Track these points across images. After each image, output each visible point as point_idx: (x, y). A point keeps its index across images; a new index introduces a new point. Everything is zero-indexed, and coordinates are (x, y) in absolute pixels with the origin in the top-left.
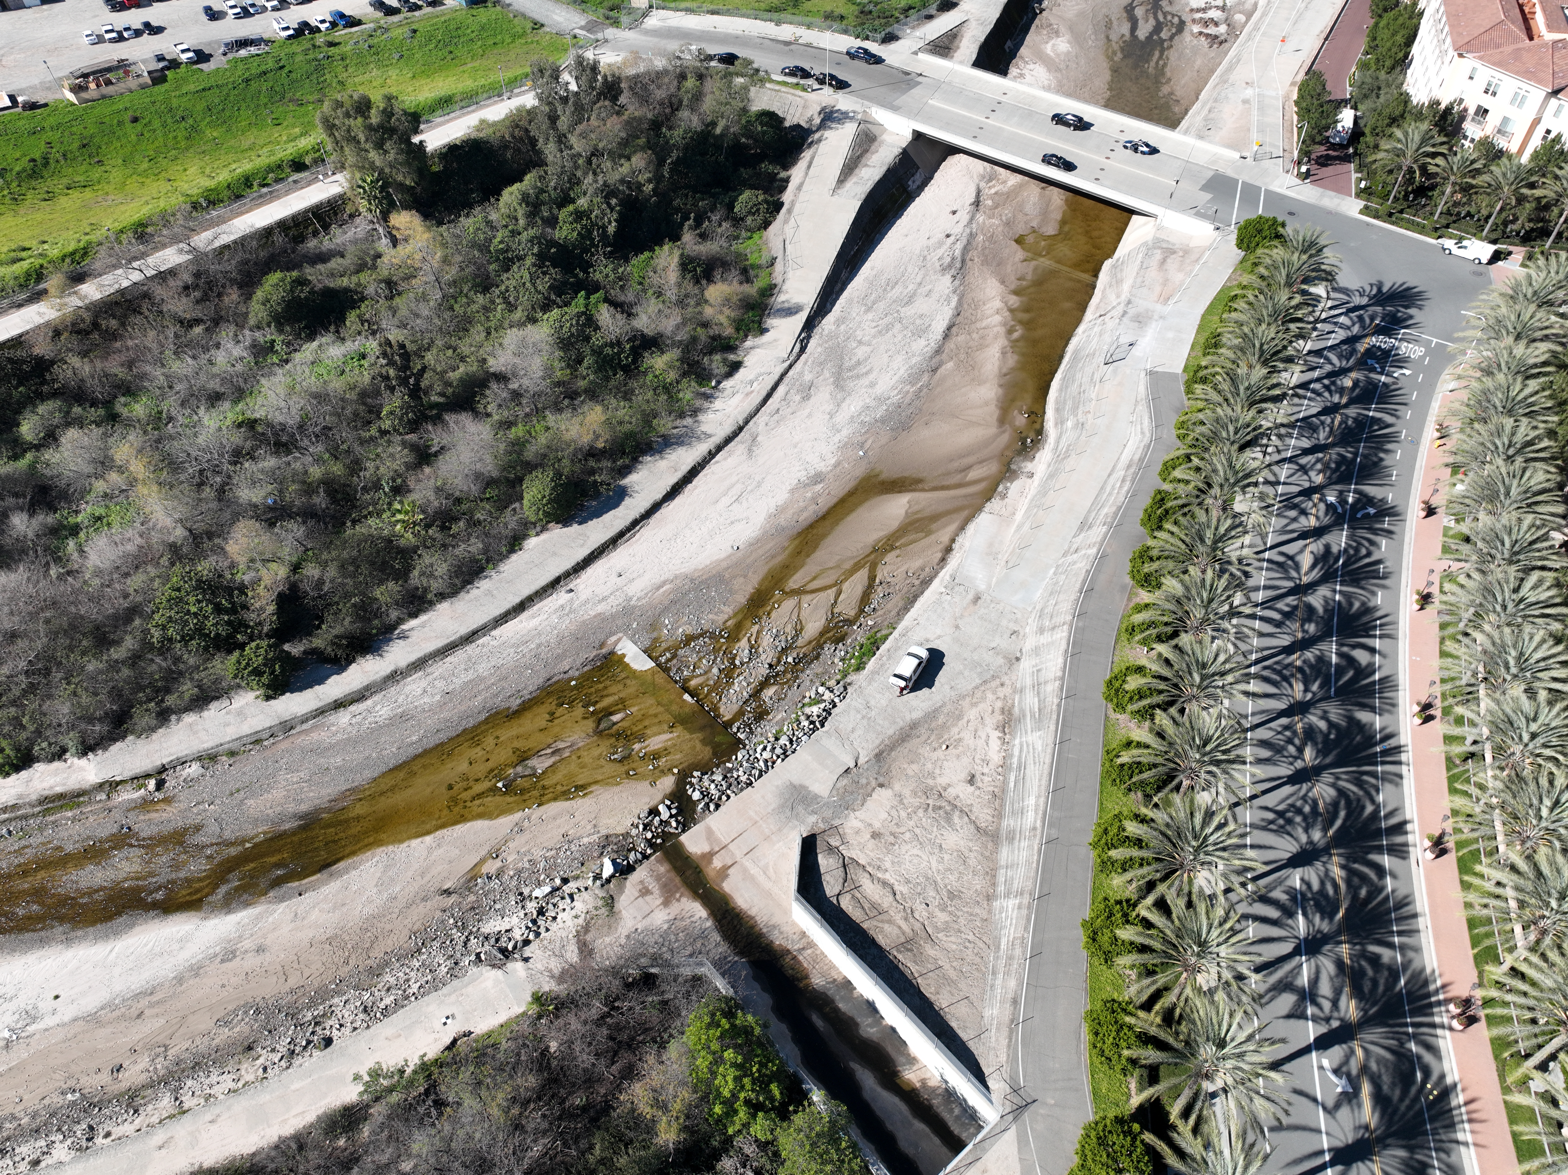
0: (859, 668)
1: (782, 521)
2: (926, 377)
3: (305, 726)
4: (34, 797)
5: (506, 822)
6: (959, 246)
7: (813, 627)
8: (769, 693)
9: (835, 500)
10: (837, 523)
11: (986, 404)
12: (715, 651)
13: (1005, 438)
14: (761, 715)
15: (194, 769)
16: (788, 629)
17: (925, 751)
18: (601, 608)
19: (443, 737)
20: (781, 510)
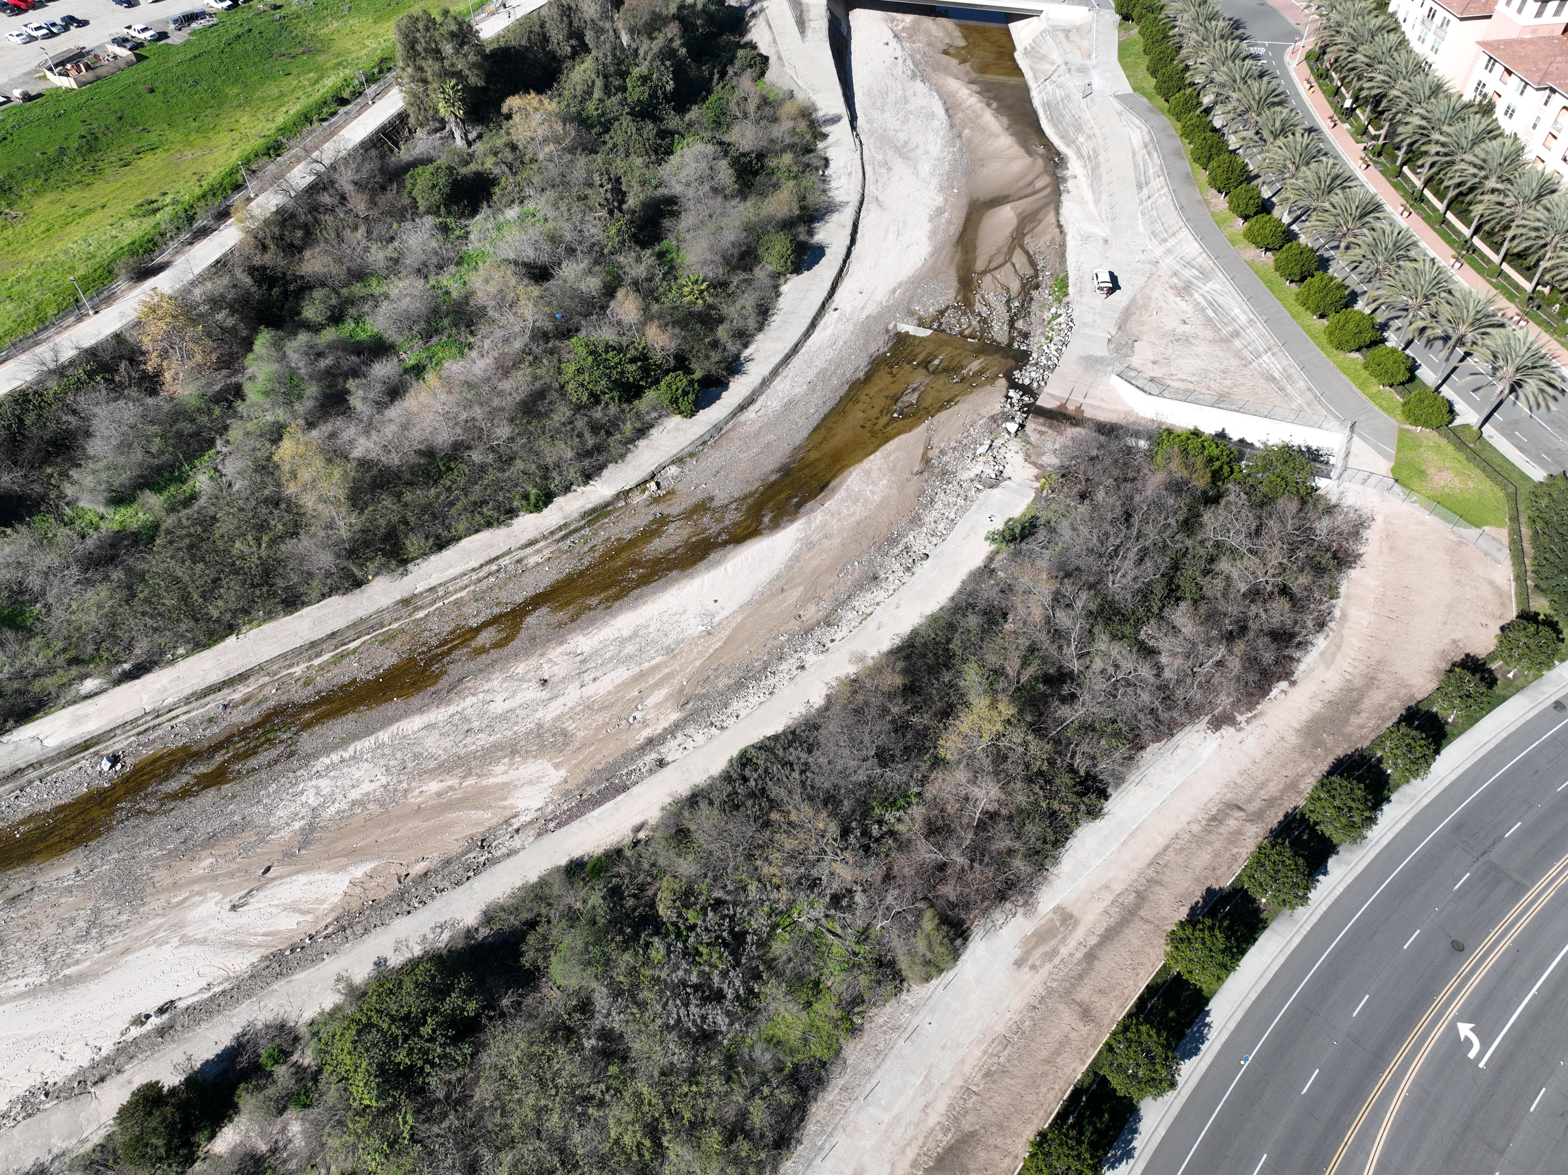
0: (1066, 294)
1: (940, 237)
2: (958, 143)
3: (729, 426)
4: (576, 515)
5: (921, 430)
6: (909, 62)
7: (1015, 286)
8: (1020, 324)
9: (962, 221)
10: (976, 230)
11: (1011, 147)
12: (964, 313)
13: (1040, 162)
14: (1026, 336)
15: (673, 470)
16: (999, 290)
17: (1145, 318)
18: (866, 313)
19: (831, 404)
20: (934, 233)
